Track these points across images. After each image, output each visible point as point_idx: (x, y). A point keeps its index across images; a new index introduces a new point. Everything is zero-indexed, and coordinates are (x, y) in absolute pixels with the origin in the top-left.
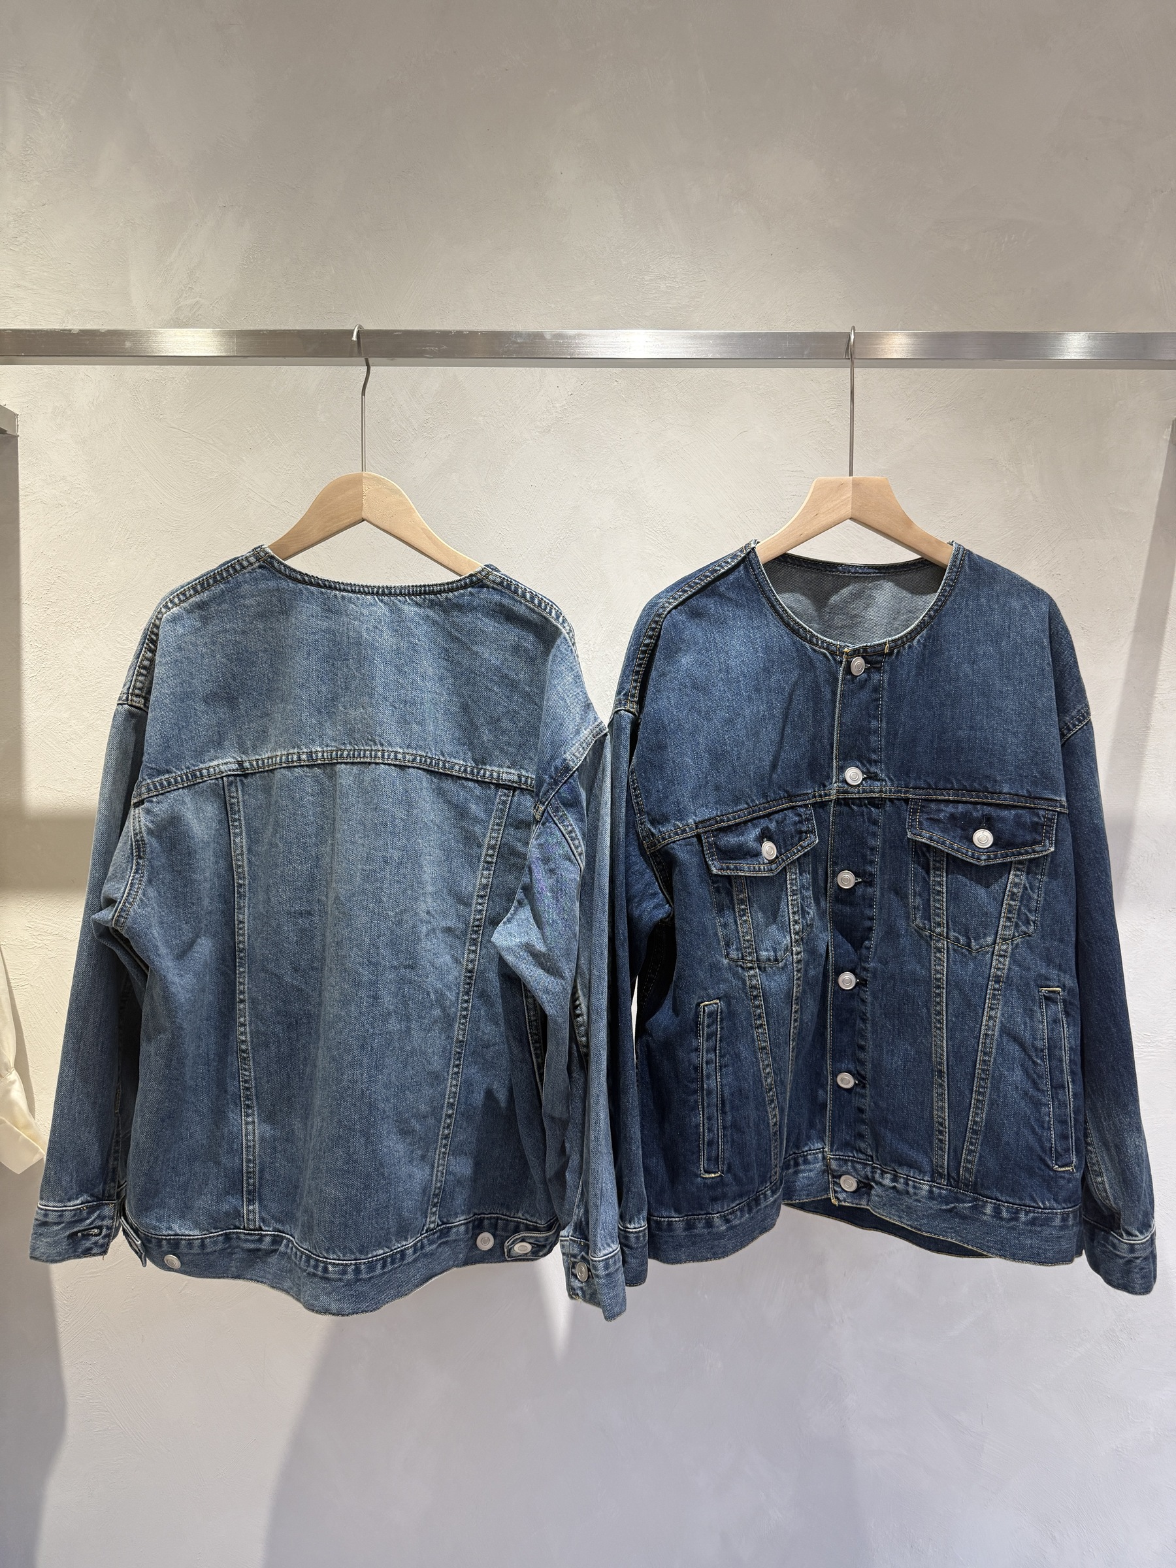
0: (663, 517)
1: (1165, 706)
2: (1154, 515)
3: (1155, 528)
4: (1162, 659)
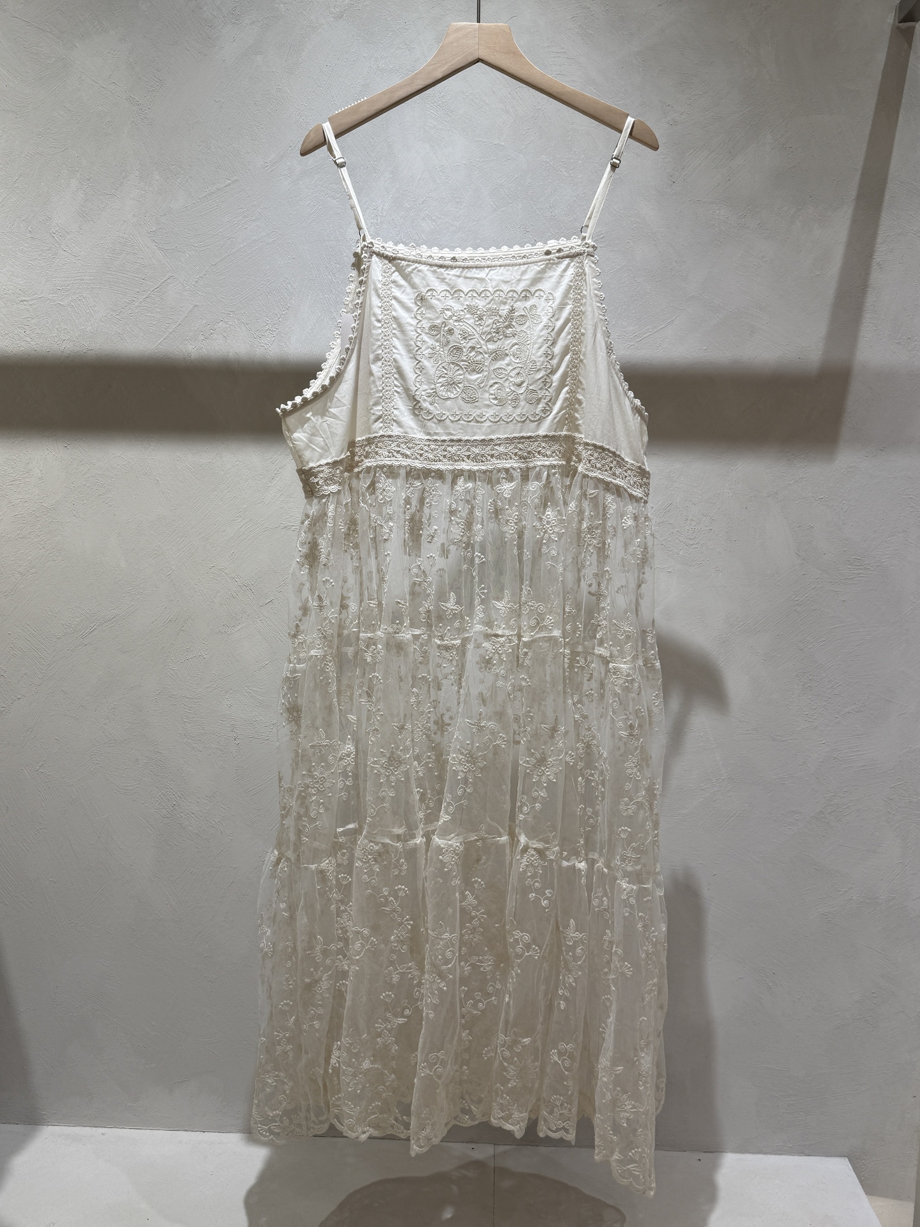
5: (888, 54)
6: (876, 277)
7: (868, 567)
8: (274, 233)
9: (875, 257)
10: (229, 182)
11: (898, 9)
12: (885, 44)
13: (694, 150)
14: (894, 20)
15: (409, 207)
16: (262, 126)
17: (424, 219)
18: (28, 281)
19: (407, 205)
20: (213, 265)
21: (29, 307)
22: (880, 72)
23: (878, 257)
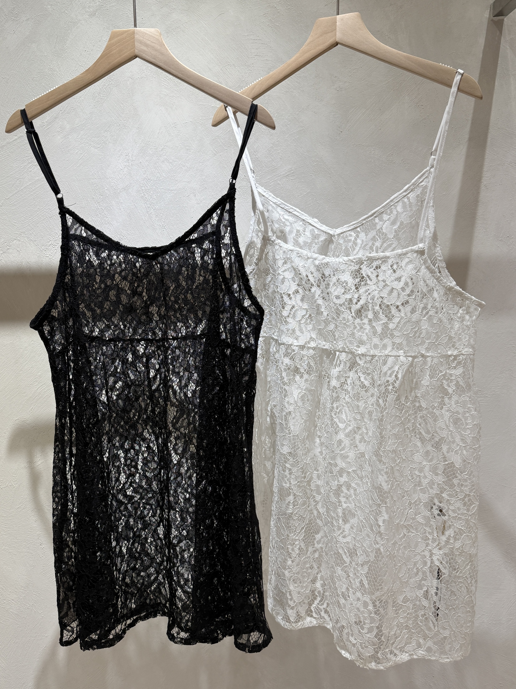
5: (486, 39)
6: (484, 195)
9: (483, 181)
11: (492, 7)
12: (484, 32)
13: (355, 108)
14: (490, 15)
22: (482, 51)
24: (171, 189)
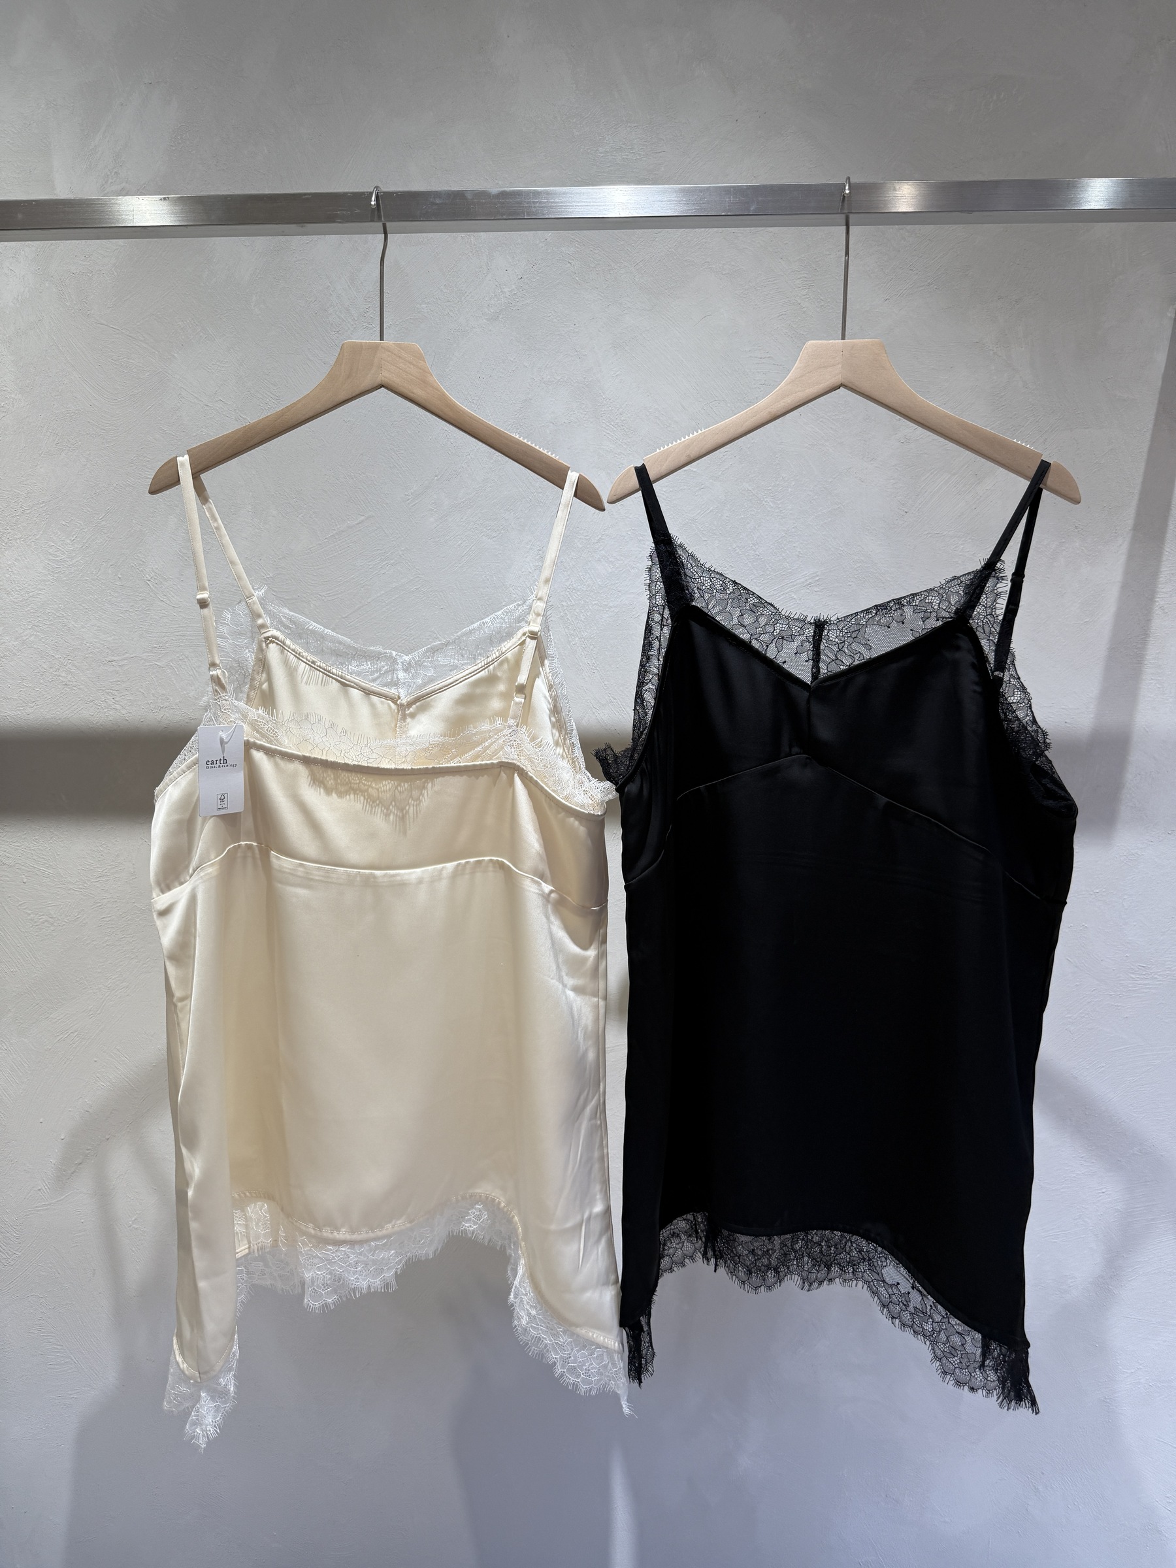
0: (621, 410)
1: (1166, 610)
2: (1156, 402)
3: (1158, 415)
4: (1164, 559)
5: (1170, 354)
6: (1159, 624)
7: (1156, 976)
8: (419, 579)
9: (1157, 599)
10: (363, 518)
12: (1166, 343)
13: (931, 474)
15: (580, 546)
16: (402, 452)
17: (599, 560)
18: (117, 638)
19: (578, 544)
20: (344, 618)
21: (118, 669)
22: (1161, 377)
23: (1161, 600)
24: (611, 604)
